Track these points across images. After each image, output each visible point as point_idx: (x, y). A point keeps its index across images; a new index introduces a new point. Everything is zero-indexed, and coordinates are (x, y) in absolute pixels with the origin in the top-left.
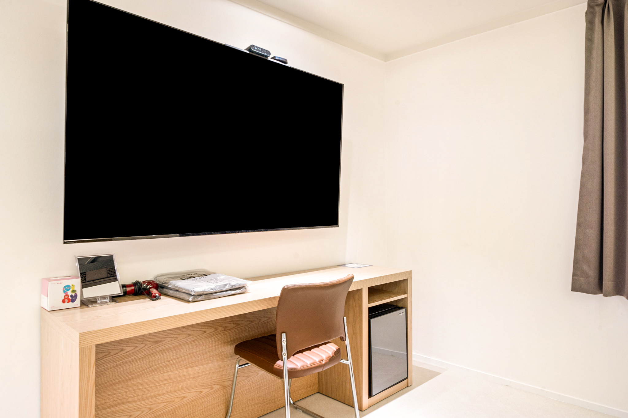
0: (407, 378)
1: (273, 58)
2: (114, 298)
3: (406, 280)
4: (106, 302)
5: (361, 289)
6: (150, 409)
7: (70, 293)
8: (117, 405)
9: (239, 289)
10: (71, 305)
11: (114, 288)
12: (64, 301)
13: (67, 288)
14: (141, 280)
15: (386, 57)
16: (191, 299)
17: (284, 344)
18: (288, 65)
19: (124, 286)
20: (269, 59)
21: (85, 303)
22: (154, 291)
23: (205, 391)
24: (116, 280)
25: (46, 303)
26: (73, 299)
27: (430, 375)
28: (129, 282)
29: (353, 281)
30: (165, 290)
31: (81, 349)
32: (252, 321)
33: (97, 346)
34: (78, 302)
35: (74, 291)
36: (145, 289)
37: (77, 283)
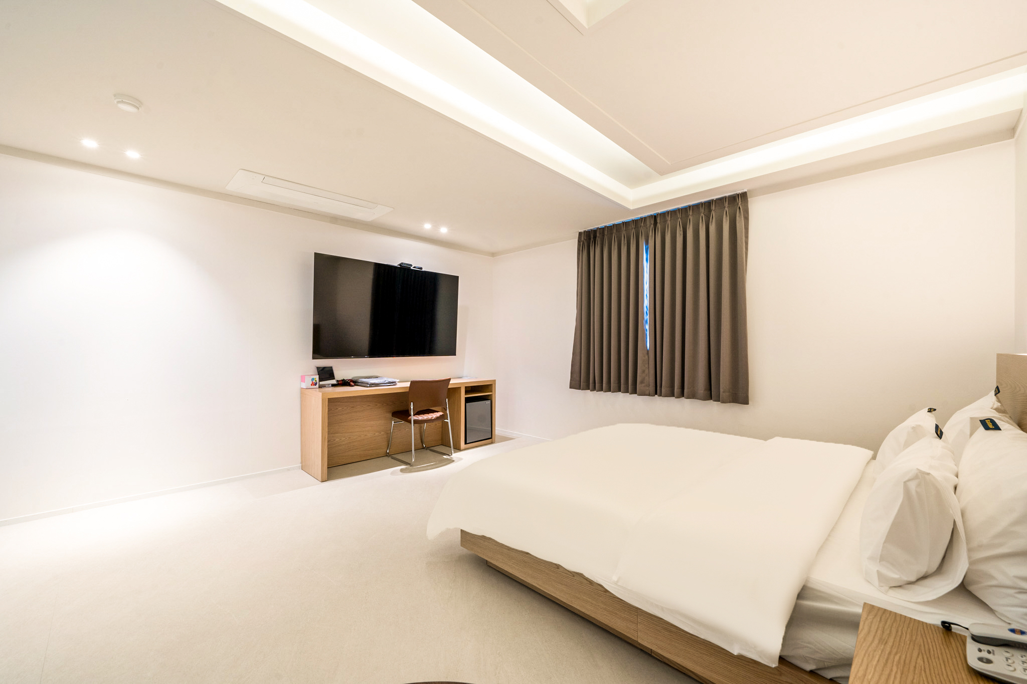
0: (491, 438)
1: (414, 267)
2: (333, 385)
3: (491, 385)
4: (330, 387)
5: (460, 387)
6: (350, 438)
7: (314, 382)
8: (334, 433)
9: (394, 383)
10: (315, 387)
11: (334, 382)
12: (311, 385)
13: (313, 379)
14: (345, 379)
15: (493, 255)
16: (368, 386)
17: (412, 408)
18: (423, 270)
19: (338, 381)
20: (412, 268)
21: (320, 387)
22: (351, 383)
23: (377, 434)
24: (334, 379)
25: (304, 385)
26: (316, 384)
27: (505, 439)
28: (340, 379)
29: (450, 383)
30: (357, 384)
31: (322, 400)
32: (402, 403)
33: (328, 399)
34: (317, 386)
35: (316, 381)
36: (347, 382)
37: (317, 377)
